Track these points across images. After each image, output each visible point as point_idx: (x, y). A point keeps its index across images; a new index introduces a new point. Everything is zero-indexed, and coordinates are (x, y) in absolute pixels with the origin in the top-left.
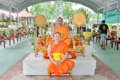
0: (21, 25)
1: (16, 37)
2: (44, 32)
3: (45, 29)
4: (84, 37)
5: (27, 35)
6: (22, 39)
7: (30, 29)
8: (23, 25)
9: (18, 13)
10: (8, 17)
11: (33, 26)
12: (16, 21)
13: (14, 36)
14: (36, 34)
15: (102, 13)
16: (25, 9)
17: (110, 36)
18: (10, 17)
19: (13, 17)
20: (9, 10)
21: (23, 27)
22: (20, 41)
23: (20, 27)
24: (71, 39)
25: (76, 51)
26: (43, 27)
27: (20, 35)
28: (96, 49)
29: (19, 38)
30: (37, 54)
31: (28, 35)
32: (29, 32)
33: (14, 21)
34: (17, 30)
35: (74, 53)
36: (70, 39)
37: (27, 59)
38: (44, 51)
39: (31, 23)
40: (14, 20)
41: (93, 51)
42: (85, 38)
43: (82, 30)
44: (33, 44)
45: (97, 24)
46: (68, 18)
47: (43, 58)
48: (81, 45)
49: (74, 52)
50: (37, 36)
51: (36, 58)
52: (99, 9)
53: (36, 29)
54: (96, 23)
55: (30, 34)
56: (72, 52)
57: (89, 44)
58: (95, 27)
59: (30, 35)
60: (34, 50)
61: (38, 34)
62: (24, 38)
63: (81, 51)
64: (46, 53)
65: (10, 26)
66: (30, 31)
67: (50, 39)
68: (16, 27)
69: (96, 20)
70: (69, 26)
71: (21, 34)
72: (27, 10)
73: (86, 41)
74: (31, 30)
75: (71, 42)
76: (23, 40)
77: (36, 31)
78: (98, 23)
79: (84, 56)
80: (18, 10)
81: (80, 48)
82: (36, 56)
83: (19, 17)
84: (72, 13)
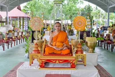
0: (12, 27)
1: (6, 43)
2: (40, 37)
3: (41, 34)
4: (87, 43)
6: (13, 45)
7: (22, 32)
8: (14, 27)
9: (8, 12)
11: (27, 29)
13: (4, 41)
14: (31, 39)
15: (114, 12)
16: (17, 7)
21: (14, 29)
22: (11, 47)
23: (10, 29)
25: (75, 60)
26: (39, 31)
28: (102, 58)
29: (10, 43)
30: (32, 63)
31: (21, 40)
32: (21, 36)
34: (8, 34)
35: (73, 62)
36: (70, 46)
37: (20, 68)
38: (40, 59)
39: (24, 24)
40: (3, 20)
41: (99, 60)
42: (89, 45)
43: (85, 35)
44: (27, 51)
45: (107, 26)
47: (39, 67)
48: (82, 53)
49: (73, 60)
50: (32, 42)
51: (31, 67)
52: (110, 7)
53: (31, 33)
55: (23, 38)
56: (71, 60)
57: (93, 52)
58: (104, 30)
59: (23, 40)
60: (28, 58)
61: (33, 39)
63: (82, 59)
64: (42, 61)
67: (47, 46)
68: (5, 29)
71: (12, 38)
73: (89, 49)
74: (24, 34)
75: (71, 49)
76: (15, 46)
77: (31, 35)
78: (109, 25)
79: (85, 66)
80: (7, 8)
81: (80, 56)
82: (31, 65)
83: (9, 17)
84: (76, 12)
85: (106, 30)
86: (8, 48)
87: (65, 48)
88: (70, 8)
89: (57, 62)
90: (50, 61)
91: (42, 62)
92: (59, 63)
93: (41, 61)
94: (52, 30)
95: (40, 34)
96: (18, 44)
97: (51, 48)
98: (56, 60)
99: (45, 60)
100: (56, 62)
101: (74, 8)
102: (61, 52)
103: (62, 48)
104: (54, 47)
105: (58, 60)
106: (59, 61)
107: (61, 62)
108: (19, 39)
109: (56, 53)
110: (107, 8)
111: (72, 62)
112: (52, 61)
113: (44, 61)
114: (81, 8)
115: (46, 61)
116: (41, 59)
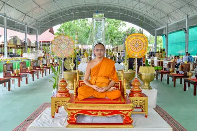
1: (31, 73)
2: (72, 67)
4: (140, 75)
5: (49, 68)
7: (54, 59)
9: (39, 36)
10: (23, 41)
12: (34, 47)
13: (28, 71)
15: (162, 35)
16: (49, 30)
17: (180, 72)
18: (26, 41)
19: (30, 42)
20: (25, 30)
21: (45, 55)
23: (40, 56)
25: (131, 110)
26: (72, 58)
27: (37, 69)
30: (57, 112)
33: (32, 47)
35: (128, 113)
40: (32, 45)
44: (55, 86)
46: (112, 42)
47: (67, 123)
48: (141, 95)
52: (157, 29)
54: (153, 50)
56: (124, 111)
57: (150, 88)
58: (151, 56)
62: (44, 74)
63: (141, 106)
64: (72, 113)
65: (25, 55)
66: (54, 63)
67: (81, 83)
68: (34, 56)
69: (154, 45)
72: (52, 31)
73: (144, 83)
74: (56, 61)
75: (121, 88)
76: (42, 76)
77: (61, 64)
78: (156, 50)
79: (146, 117)
80: (37, 30)
81: (138, 100)
82: (53, 117)
84: (118, 36)
85: (154, 56)
86: (33, 80)
87: (113, 87)
88: (111, 31)
89: (100, 113)
90: (86, 112)
91: (72, 115)
92: (102, 116)
93: (70, 112)
94: (90, 57)
95: (72, 63)
96: (47, 74)
97: (89, 87)
98: (98, 111)
100: (97, 114)
101: (115, 31)
102: (106, 96)
103: (108, 88)
104: (94, 87)
105: (101, 111)
106: (103, 112)
107: (107, 114)
109: (96, 97)
110: (154, 31)
111: (126, 115)
112: (91, 112)
113: (75, 112)
114: (123, 31)
115: (78, 112)
116: (71, 110)
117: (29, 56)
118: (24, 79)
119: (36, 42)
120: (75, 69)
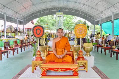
1: (20, 47)
9: (25, 25)
12: (22, 32)
13: (18, 46)
15: (98, 24)
16: (31, 22)
17: (109, 46)
18: (17, 29)
19: (19, 29)
20: (17, 22)
24: (72, 52)
27: (24, 45)
30: (35, 69)
35: (75, 70)
45: (93, 34)
46: (68, 29)
47: (41, 76)
49: (76, 68)
52: (95, 21)
56: (73, 68)
63: (83, 66)
65: (17, 37)
66: (34, 41)
67: (49, 53)
68: (22, 37)
69: (93, 30)
70: (69, 36)
72: (33, 23)
73: (86, 53)
75: (72, 55)
76: (27, 49)
78: (95, 33)
79: (87, 72)
80: (24, 22)
81: (82, 62)
82: (33, 72)
83: (25, 29)
84: (72, 25)
85: (93, 36)
86: (21, 52)
88: (68, 22)
89: (60, 70)
90: (52, 69)
91: (44, 71)
92: (61, 71)
95: (44, 41)
96: (30, 48)
98: (58, 68)
99: (47, 69)
100: (58, 70)
101: (70, 22)
105: (61, 68)
107: (63, 70)
108: (31, 44)
110: (93, 22)
111: (74, 70)
112: (54, 69)
113: (45, 69)
116: (43, 68)
117: (19, 37)
118: (16, 51)
119: (23, 29)
120: (46, 45)
